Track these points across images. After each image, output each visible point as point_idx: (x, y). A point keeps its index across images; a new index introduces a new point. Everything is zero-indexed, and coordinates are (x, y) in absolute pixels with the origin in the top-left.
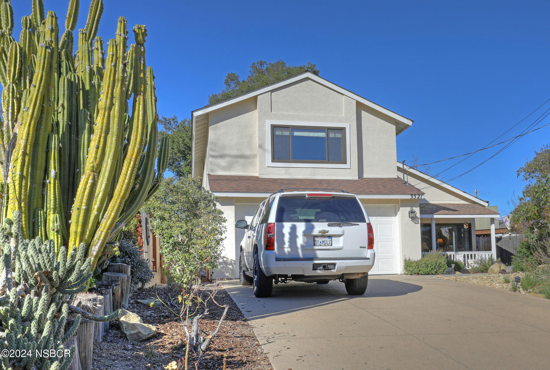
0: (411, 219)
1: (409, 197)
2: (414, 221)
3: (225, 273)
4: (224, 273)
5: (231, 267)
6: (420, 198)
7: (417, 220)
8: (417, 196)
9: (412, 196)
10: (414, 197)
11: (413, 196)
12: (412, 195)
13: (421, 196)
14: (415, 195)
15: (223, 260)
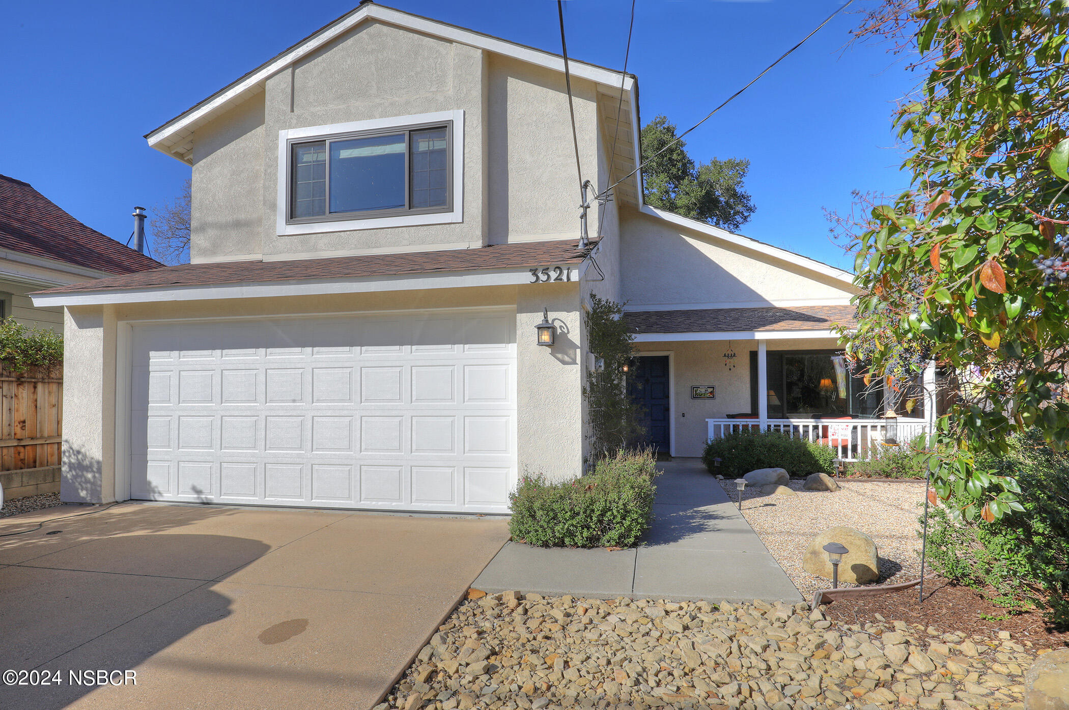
0: (549, 350)
1: (525, 278)
2: (559, 356)
3: (80, 491)
4: (77, 489)
5: (90, 476)
6: (564, 278)
7: (571, 352)
8: (553, 275)
9: (535, 274)
10: (543, 277)
11: (540, 275)
12: (534, 272)
13: (565, 272)
14: (545, 271)
15: (78, 459)
